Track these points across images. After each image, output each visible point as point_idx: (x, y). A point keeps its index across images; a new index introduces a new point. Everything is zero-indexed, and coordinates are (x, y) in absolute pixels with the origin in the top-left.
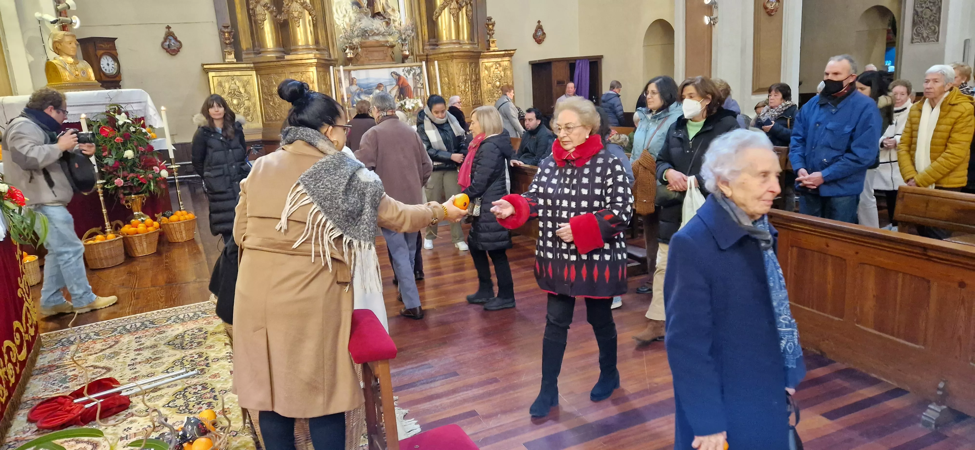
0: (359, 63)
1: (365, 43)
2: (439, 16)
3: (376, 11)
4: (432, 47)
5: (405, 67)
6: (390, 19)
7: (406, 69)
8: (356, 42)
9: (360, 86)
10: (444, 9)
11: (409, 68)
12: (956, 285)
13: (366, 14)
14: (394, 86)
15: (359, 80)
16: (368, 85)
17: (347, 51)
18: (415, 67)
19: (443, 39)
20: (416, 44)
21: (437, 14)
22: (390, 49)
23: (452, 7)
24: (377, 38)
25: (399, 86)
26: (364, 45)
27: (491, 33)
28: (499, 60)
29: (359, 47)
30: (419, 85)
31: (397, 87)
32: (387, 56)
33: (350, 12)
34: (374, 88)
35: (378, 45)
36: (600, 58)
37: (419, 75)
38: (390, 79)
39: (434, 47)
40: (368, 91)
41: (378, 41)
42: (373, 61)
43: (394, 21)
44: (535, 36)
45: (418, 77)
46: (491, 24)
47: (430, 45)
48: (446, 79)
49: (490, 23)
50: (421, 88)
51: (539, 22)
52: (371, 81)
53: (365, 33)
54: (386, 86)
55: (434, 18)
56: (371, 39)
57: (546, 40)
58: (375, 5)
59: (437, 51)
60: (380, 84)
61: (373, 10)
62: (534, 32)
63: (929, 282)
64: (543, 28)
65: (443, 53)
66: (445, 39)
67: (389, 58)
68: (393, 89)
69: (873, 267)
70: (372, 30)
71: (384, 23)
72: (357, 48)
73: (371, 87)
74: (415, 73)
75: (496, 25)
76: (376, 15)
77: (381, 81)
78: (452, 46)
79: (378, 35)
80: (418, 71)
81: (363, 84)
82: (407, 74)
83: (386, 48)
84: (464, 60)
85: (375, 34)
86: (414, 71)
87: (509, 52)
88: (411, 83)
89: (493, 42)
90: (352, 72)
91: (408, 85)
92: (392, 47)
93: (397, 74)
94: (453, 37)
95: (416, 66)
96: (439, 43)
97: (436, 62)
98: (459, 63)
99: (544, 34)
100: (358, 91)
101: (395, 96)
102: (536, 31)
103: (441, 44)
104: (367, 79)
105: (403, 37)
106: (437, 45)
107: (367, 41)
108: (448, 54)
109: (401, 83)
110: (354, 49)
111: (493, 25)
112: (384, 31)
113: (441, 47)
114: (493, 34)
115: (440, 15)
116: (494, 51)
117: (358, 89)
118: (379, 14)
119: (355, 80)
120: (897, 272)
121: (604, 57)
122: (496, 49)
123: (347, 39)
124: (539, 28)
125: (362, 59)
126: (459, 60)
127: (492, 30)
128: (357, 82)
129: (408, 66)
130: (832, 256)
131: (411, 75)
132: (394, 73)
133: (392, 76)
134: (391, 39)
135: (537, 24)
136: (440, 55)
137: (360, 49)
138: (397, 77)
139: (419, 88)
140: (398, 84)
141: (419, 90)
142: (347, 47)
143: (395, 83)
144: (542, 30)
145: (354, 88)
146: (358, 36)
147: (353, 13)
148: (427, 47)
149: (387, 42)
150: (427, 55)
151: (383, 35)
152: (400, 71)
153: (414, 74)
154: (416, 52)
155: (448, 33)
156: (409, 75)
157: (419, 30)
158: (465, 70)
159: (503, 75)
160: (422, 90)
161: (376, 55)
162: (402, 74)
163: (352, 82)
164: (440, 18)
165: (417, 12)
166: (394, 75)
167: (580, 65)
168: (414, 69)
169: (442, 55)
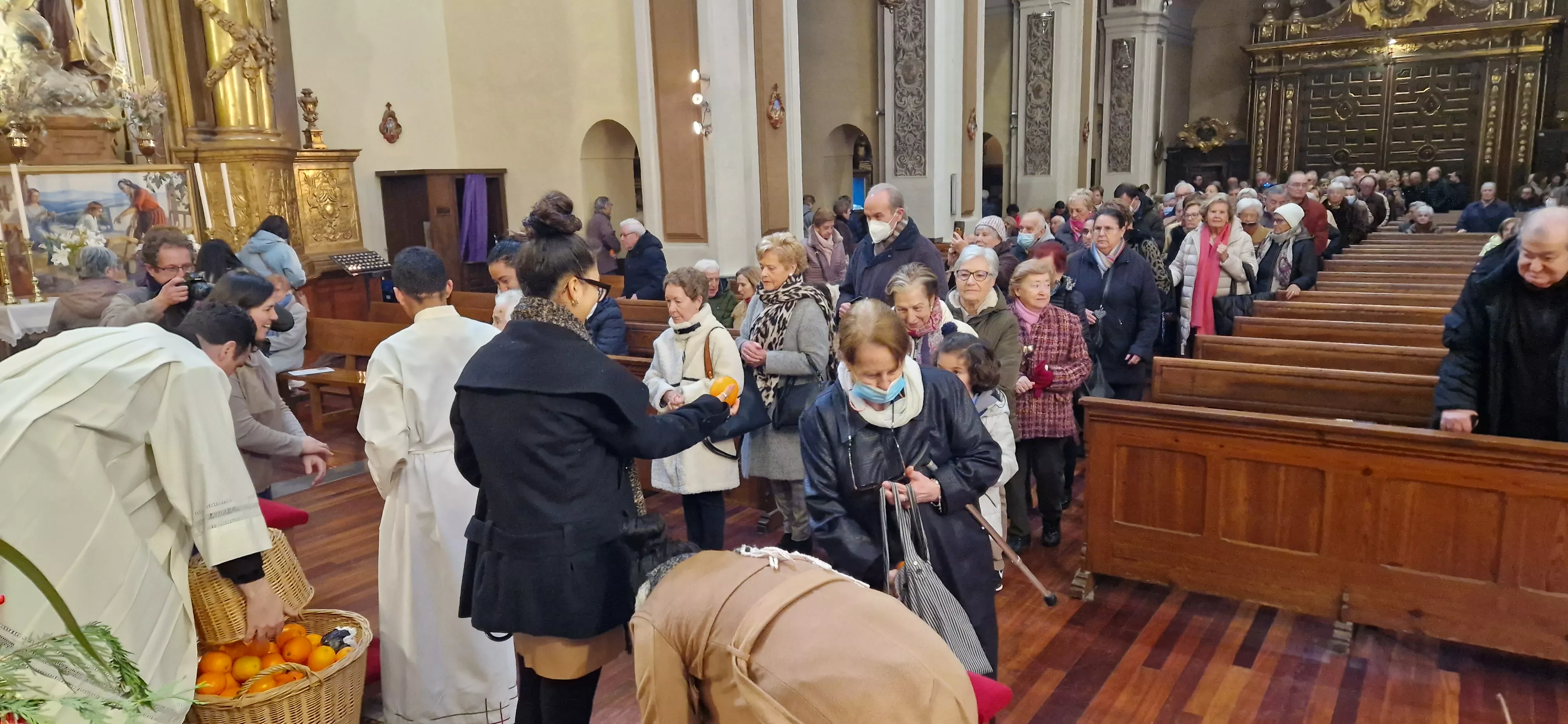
0: (38, 158)
1: (54, 119)
2: (219, 79)
3: (74, 58)
4: (202, 136)
5: (149, 171)
6: (108, 77)
7: (152, 175)
8: (35, 117)
9: (47, 205)
10: (231, 67)
11: (158, 174)
12: (1358, 473)
13: (52, 63)
14: (126, 207)
15: (45, 194)
16: (65, 204)
17: (13, 133)
18: (170, 173)
19: (229, 121)
20: (168, 128)
21: (216, 76)
22: (109, 135)
23: (247, 65)
24: (80, 111)
25: (137, 206)
26: (51, 124)
27: (311, 117)
28: (331, 166)
29: (42, 126)
30: (181, 208)
31: (134, 210)
32: (104, 148)
33: (13, 54)
34: (82, 210)
35: (84, 125)
36: (502, 172)
37: (179, 187)
38: (116, 195)
39: (208, 136)
40: (67, 217)
41: (81, 118)
42: (72, 158)
43: (118, 82)
44: (383, 130)
45: (177, 193)
46: (310, 103)
47: (200, 132)
48: (242, 198)
49: (309, 99)
50: (184, 214)
51: (389, 105)
52: (73, 197)
53: (53, 100)
54: (107, 209)
55: (208, 82)
56: (66, 112)
57: (402, 137)
58: (72, 45)
59: (216, 145)
60: (95, 203)
61: (66, 56)
62: (380, 121)
63: (1322, 473)
64: (397, 116)
65: (234, 149)
66: (233, 122)
67: (108, 152)
68: (124, 214)
69: (1244, 463)
70: (70, 96)
71: (94, 83)
72: (38, 129)
73: (74, 208)
74: (170, 184)
75: (319, 104)
76: (71, 66)
77: (98, 198)
78: (251, 137)
79: (81, 105)
80: (178, 181)
81: (54, 203)
82: (154, 186)
83: (101, 132)
84: (275, 164)
85: (78, 104)
86: (168, 180)
87: (349, 154)
88: (163, 202)
89: (318, 134)
90: (29, 178)
91: (158, 206)
92: (114, 130)
93: (131, 185)
94: (251, 121)
95: (174, 170)
96: (217, 129)
97: (223, 166)
98: (268, 168)
99: (399, 126)
100: (43, 217)
101: (130, 228)
102: (385, 120)
103: (225, 132)
104: (63, 192)
105: (144, 113)
106: (214, 134)
107: (59, 115)
108: (246, 152)
109: (141, 202)
110: (29, 129)
111: (315, 103)
112: (94, 98)
113: (225, 137)
114: (315, 119)
115: (221, 77)
116: (318, 150)
117: (42, 213)
118: (79, 64)
119: (36, 194)
120: (1278, 465)
121: (509, 171)
122: (321, 146)
123: (13, 110)
124: (390, 115)
125: (46, 152)
126: (266, 164)
127: (313, 113)
128: (41, 199)
129: (155, 171)
130: (1181, 452)
131: (163, 188)
132: (125, 182)
133: (122, 188)
134: (112, 115)
135: (385, 109)
136: (225, 153)
137: (45, 132)
138: (132, 190)
139: (181, 212)
140: (135, 205)
141: (181, 216)
142: (11, 125)
143: (127, 201)
144: (395, 120)
145: (36, 210)
146: (39, 105)
147: (22, 57)
148: (195, 136)
149: (105, 120)
150: (196, 151)
151: (93, 106)
152: (138, 180)
153: (170, 186)
154: (169, 143)
155: (239, 112)
156: (158, 187)
157: (175, 102)
158: (276, 183)
159: (338, 194)
160: (188, 216)
161: (78, 145)
162: (143, 185)
163: (29, 197)
164: (220, 84)
165: (169, 69)
166: (126, 187)
167: (473, 182)
168: (168, 176)
169: (232, 153)
